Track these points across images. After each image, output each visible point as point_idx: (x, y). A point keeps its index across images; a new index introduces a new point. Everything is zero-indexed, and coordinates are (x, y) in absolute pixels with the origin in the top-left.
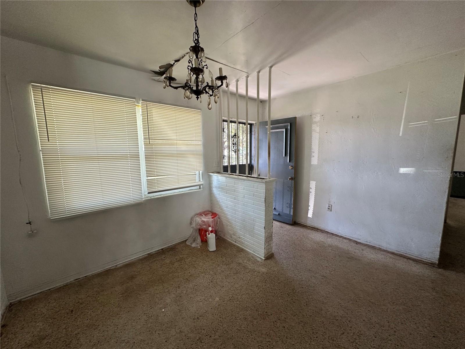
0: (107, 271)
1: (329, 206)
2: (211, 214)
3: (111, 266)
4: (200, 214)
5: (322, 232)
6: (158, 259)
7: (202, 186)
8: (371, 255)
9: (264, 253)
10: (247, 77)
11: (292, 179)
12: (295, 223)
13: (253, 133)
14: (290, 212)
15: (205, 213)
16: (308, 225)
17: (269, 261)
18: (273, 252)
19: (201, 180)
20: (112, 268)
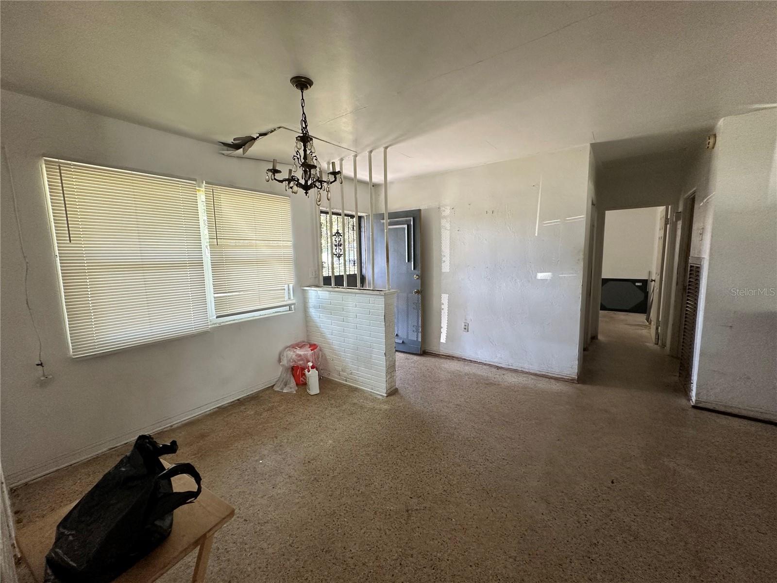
0: (158, 434)
1: (465, 326)
2: (309, 346)
3: (164, 427)
4: (294, 347)
5: (459, 361)
6: (235, 411)
7: (293, 306)
8: (511, 379)
9: (385, 387)
10: (356, 156)
11: (418, 292)
12: (424, 353)
13: (363, 229)
14: (417, 337)
15: (301, 345)
16: (441, 354)
17: (392, 398)
18: (397, 387)
19: (292, 298)
20: (165, 430)
